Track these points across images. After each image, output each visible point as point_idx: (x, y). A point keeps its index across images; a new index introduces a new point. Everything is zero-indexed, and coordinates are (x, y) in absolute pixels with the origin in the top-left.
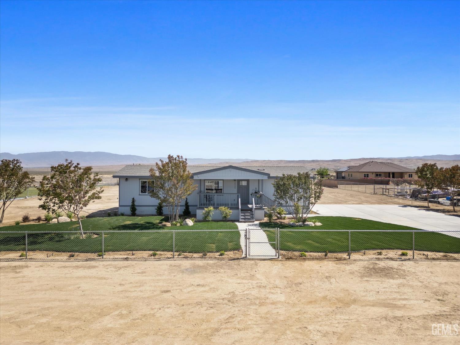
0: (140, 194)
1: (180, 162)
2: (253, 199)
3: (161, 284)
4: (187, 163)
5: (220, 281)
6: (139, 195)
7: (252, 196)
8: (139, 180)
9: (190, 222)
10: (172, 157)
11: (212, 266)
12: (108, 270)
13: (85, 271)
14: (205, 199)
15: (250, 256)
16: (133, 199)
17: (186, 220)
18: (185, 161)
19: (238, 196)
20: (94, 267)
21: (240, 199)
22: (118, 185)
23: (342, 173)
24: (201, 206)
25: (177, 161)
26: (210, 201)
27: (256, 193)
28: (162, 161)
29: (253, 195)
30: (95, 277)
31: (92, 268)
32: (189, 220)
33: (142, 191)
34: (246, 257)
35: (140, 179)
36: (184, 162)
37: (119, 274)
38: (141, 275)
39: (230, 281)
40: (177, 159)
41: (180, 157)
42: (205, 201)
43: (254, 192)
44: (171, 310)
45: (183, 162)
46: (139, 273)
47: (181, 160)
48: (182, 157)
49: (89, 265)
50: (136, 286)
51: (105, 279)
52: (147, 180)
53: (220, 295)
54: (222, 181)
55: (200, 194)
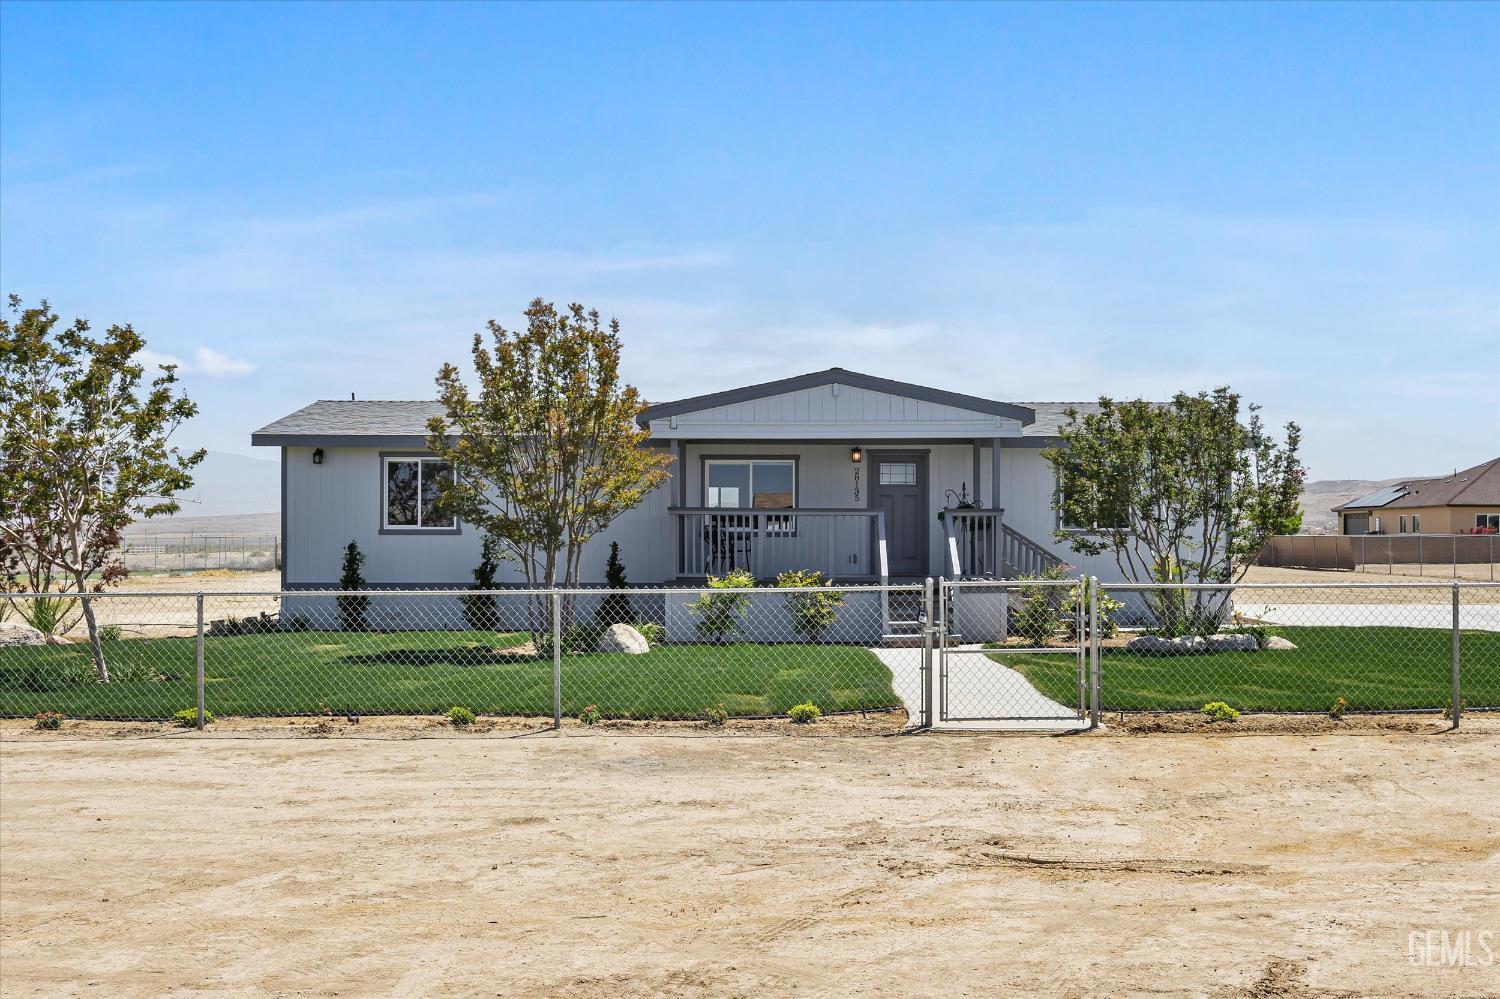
0: (387, 527)
1: (585, 338)
2: (952, 541)
3: (493, 801)
4: (620, 342)
5: (801, 793)
6: (382, 532)
7: (945, 527)
8: (379, 459)
9: (632, 637)
10: (548, 310)
11: (753, 753)
12: (228, 763)
13: (110, 764)
14: (707, 549)
15: (947, 720)
16: (352, 547)
17: (615, 627)
18: (608, 331)
19: (873, 521)
20: (158, 754)
21: (883, 544)
22: (279, 568)
23: (1371, 514)
24: (686, 574)
25: (570, 334)
26: (732, 551)
27: (964, 506)
28: (498, 332)
29: (949, 518)
30: (159, 782)
31: (142, 757)
32: (630, 628)
33: (392, 517)
34: (929, 723)
35: (382, 455)
36: (603, 338)
37: (281, 773)
38: (394, 778)
39: (849, 789)
40: (571, 321)
41: (585, 313)
42: (707, 554)
43: (955, 504)
44: (552, 873)
45: (600, 341)
46: (383, 771)
47: (589, 326)
48: (595, 314)
49: (132, 748)
50: (366, 808)
51: (209, 786)
52: (419, 460)
53: (806, 832)
54: (793, 461)
55: (682, 513)
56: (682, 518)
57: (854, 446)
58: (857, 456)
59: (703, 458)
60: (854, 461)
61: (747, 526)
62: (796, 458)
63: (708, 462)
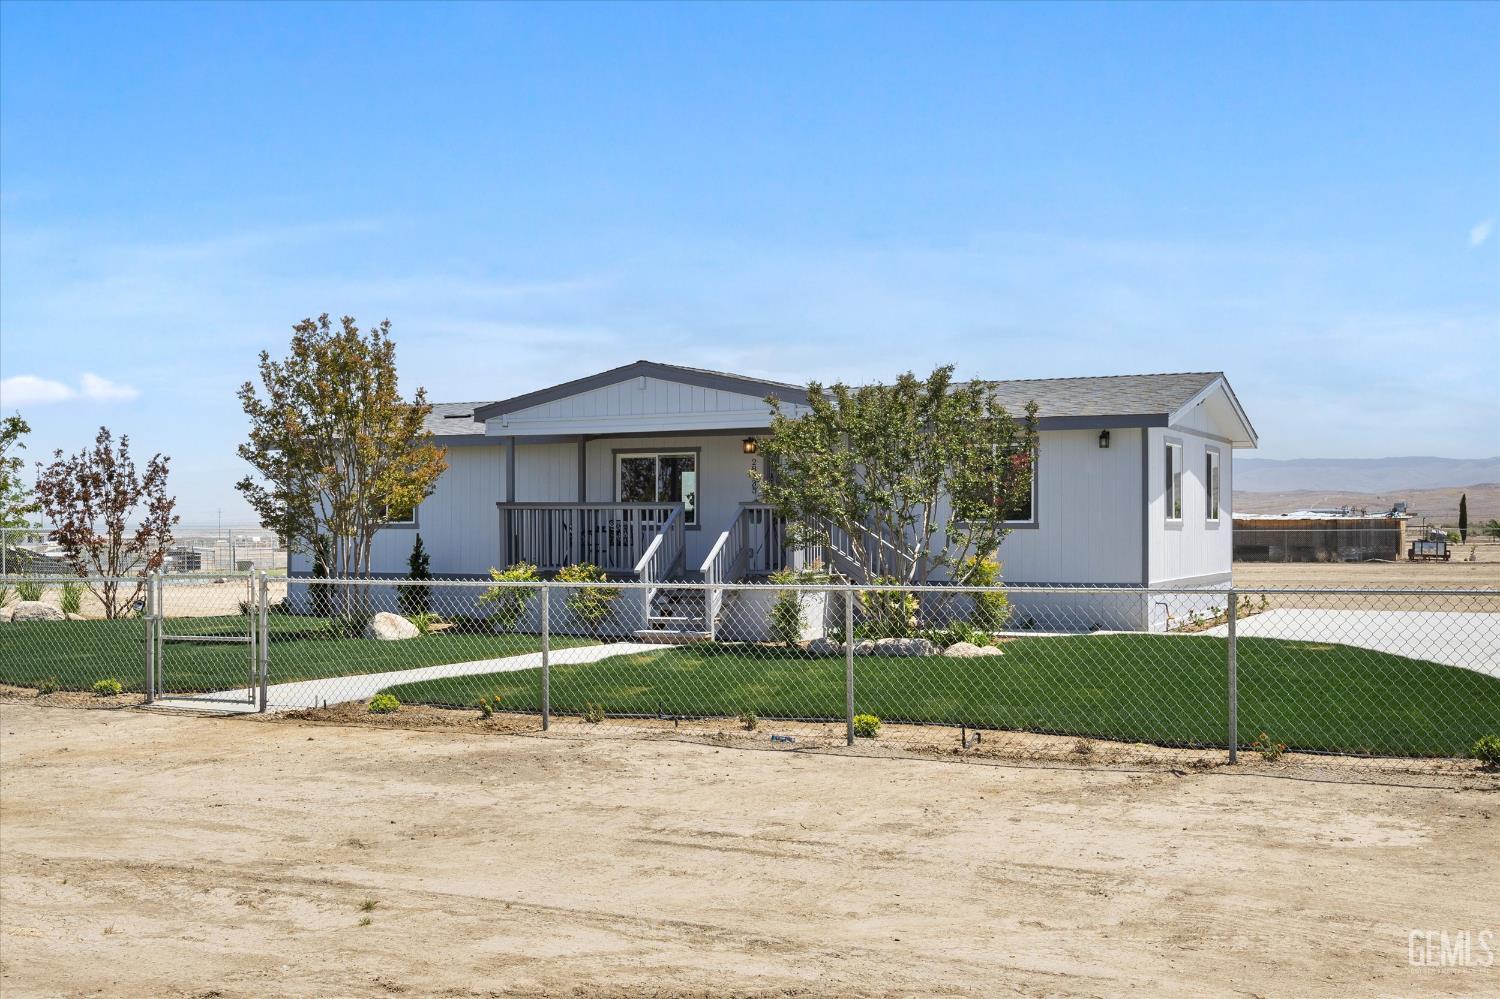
15: (160, 699)
32: (396, 617)
34: (149, 701)
54: (695, 453)
55: (509, 507)
56: (510, 511)
57: (746, 437)
58: (748, 447)
59: (615, 452)
60: (745, 452)
61: (651, 518)
62: (698, 450)
63: (620, 456)
